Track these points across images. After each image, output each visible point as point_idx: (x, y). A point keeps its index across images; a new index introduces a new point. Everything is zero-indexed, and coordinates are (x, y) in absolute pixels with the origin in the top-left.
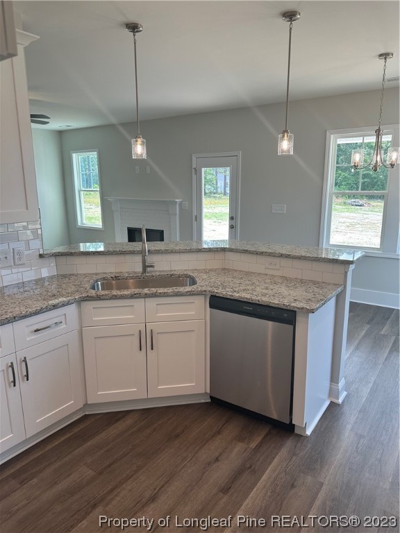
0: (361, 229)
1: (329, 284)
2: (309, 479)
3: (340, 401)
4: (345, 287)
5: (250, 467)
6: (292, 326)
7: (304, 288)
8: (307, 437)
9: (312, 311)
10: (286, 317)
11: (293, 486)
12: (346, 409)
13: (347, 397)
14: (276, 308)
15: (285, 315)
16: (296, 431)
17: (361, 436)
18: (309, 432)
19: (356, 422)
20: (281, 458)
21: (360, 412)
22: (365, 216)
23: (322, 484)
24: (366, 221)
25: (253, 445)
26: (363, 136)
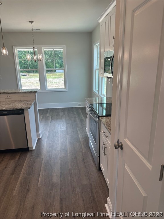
0: (28, 85)
1: (31, 100)
2: (38, 159)
3: (41, 137)
4: (36, 100)
5: (19, 164)
6: (23, 115)
7: (23, 103)
8: (34, 150)
9: (29, 108)
10: (21, 112)
11: (34, 163)
12: (43, 139)
13: (42, 136)
14: (17, 110)
15: (20, 111)
16: (30, 149)
17: (49, 144)
18: (34, 148)
19: (47, 141)
20: (28, 158)
21: (47, 138)
22: (28, 80)
23: (43, 159)
24: (29, 81)
25: (17, 159)
26: (27, 49)
